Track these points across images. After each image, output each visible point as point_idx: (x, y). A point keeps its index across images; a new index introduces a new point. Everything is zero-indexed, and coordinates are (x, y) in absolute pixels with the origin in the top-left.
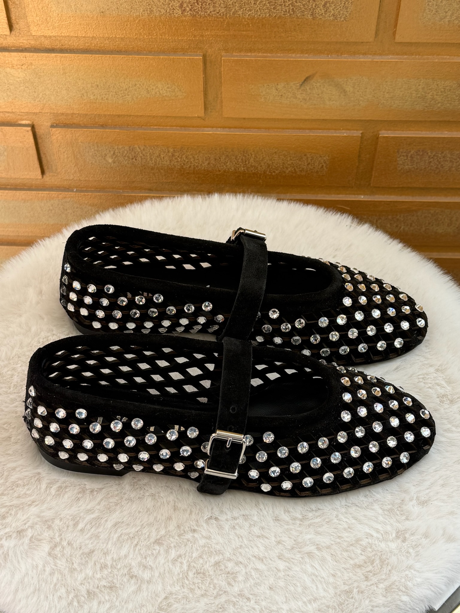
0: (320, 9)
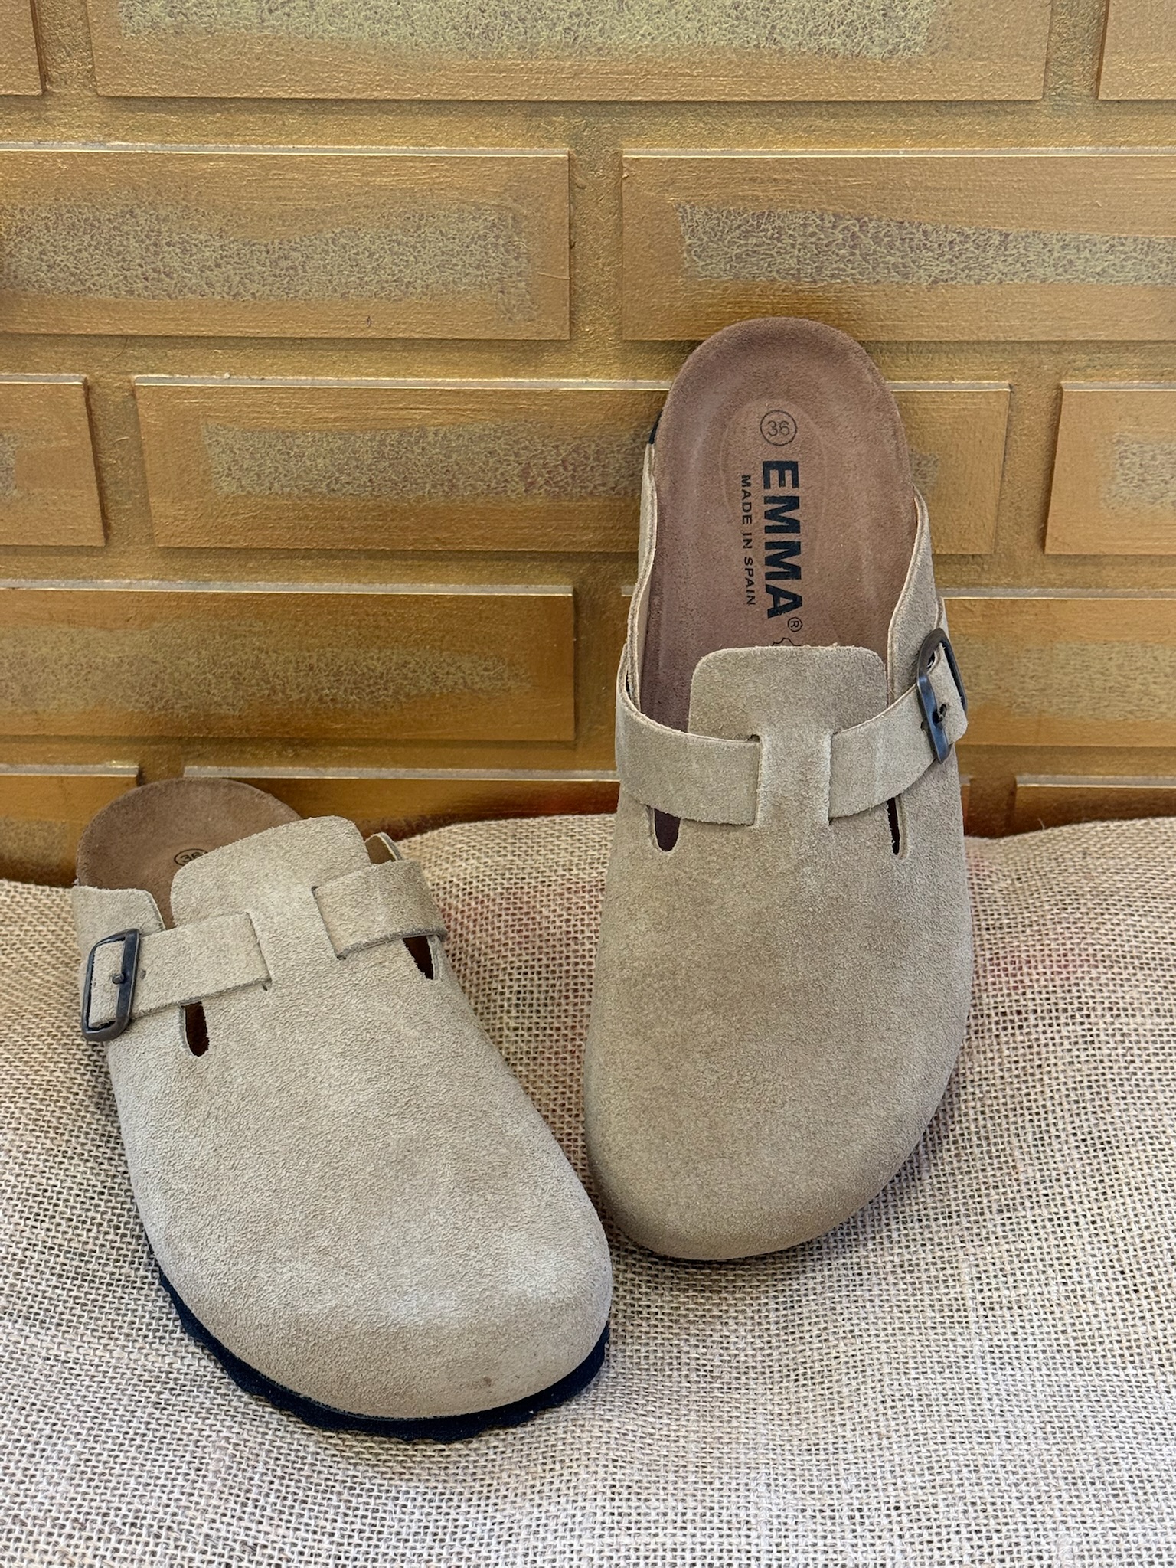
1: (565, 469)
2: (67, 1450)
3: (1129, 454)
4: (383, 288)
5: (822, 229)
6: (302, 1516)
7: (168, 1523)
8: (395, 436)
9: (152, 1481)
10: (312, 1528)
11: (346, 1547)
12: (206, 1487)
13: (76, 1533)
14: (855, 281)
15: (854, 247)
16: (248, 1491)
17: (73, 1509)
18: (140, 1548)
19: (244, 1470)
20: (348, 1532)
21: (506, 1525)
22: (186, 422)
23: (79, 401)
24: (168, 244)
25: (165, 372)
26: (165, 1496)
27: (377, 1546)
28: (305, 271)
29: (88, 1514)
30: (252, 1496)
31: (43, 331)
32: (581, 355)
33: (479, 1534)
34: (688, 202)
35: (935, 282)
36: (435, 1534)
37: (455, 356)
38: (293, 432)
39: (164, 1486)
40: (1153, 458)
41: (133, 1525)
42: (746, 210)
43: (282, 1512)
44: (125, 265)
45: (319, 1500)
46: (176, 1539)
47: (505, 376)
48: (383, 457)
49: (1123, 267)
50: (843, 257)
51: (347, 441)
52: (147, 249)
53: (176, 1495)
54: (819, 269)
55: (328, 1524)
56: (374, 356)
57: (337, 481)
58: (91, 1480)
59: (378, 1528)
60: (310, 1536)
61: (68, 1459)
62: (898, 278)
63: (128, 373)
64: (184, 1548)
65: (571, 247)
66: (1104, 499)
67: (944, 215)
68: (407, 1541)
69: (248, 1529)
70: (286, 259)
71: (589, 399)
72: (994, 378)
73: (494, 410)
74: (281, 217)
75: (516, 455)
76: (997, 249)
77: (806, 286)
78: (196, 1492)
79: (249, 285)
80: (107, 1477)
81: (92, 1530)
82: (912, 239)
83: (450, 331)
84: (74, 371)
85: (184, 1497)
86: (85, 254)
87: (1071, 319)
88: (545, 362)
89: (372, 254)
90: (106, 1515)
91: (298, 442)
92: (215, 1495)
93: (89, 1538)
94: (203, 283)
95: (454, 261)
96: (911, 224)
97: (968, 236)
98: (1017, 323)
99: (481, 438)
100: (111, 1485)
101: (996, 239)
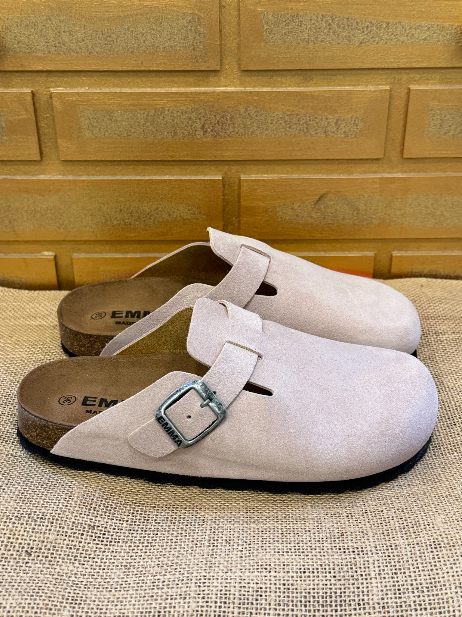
0: (333, 127)
1: (219, 125)
2: (14, 489)
3: (436, 115)
4: (147, 49)
5: (317, 21)
6: (115, 514)
7: (57, 517)
8: (153, 112)
9: (50, 501)
10: (119, 518)
11: (133, 526)
12: (73, 503)
13: (17, 522)
14: (330, 43)
15: (330, 29)
16: (92, 504)
17: (16, 512)
18: (44, 528)
19: (90, 496)
20: (134, 520)
21: (202, 518)
22: (72, 107)
23: (29, 98)
24: (64, 32)
25: (63, 87)
26: (55, 507)
27: (147, 525)
28: (117, 42)
29: (23, 514)
30: (93, 506)
31: (16, 69)
32: (224, 78)
33: (190, 521)
34: (266, 11)
35: (361, 43)
36: (171, 521)
37: (176, 79)
38: (113, 111)
39: (55, 503)
40: (445, 116)
41: (42, 518)
42: (288, 14)
43: (106, 512)
44: (47, 41)
45: (122, 508)
46: (60, 524)
47: (195, 87)
48: (148, 121)
49: (433, 37)
50: (326, 33)
51: (134, 114)
52: (56, 34)
53: (60, 506)
54: (316, 38)
55: (125, 517)
56: (144, 79)
57: (130, 131)
58: (24, 501)
59: (147, 518)
60: (118, 522)
61: (14, 492)
62: (347, 42)
63: (49, 88)
64: (63, 528)
65: (220, 31)
66: (426, 134)
67: (364, 15)
68: (159, 523)
69: (91, 519)
70: (110, 36)
71: (227, 95)
72: (383, 85)
73: (191, 100)
74: (107, 19)
75: (200, 119)
76: (385, 29)
77: (311, 46)
78: (69, 505)
79: (95, 48)
80: (31, 499)
81: (24, 520)
82: (352, 26)
83: (174, 67)
84: (28, 87)
85: (64, 507)
86: (32, 37)
87: (413, 58)
88: (210, 81)
89: (143, 34)
90: (30, 514)
91: (115, 115)
92: (77, 506)
93: (22, 524)
94: (77, 48)
95: (175, 37)
96: (352, 19)
97: (373, 24)
98: (392, 60)
99: (186, 112)
100: (32, 503)
101: (384, 25)
